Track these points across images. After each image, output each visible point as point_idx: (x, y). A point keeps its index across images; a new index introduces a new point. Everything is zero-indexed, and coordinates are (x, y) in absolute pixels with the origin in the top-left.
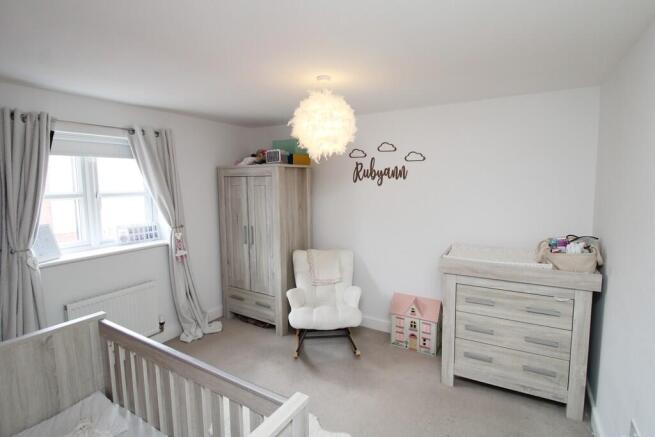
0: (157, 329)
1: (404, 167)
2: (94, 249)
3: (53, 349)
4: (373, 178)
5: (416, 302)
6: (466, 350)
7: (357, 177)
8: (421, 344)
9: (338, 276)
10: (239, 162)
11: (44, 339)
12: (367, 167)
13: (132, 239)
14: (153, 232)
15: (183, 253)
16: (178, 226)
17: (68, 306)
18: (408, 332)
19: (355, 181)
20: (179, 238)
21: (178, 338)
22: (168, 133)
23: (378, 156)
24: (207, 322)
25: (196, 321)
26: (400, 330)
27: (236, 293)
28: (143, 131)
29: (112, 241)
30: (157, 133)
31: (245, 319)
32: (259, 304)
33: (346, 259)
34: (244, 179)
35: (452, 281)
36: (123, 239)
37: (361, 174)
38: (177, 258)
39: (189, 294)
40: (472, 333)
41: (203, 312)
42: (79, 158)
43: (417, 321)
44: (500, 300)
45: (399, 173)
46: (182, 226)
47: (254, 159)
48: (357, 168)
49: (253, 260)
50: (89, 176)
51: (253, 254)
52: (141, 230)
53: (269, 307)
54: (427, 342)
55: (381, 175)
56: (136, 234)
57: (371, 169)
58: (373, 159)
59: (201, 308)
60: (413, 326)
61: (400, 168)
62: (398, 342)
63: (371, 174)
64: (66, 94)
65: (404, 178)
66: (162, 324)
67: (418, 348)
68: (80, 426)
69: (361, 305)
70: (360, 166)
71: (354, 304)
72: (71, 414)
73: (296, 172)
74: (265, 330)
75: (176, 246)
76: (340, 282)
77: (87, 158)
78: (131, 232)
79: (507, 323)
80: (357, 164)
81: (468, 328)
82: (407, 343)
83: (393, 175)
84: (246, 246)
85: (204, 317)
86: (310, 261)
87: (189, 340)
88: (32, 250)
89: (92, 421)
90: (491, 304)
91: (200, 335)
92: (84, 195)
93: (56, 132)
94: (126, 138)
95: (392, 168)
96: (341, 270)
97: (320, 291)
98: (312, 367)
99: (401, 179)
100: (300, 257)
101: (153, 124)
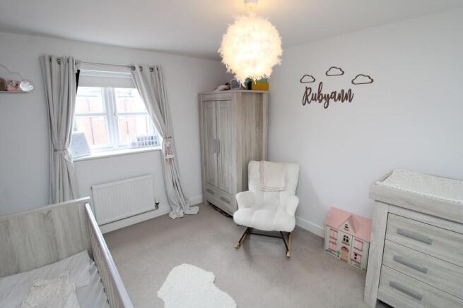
0: (153, 207)
1: (350, 90)
2: (114, 150)
3: (52, 220)
4: (320, 101)
5: (351, 218)
6: (393, 280)
7: (306, 100)
8: (353, 258)
9: (284, 186)
10: (215, 89)
11: (46, 213)
12: (315, 91)
13: (139, 145)
14: (154, 140)
15: (172, 156)
16: (168, 137)
17: (94, 187)
18: (340, 244)
19: (304, 104)
20: (168, 146)
21: (168, 214)
22: (159, 68)
23: (326, 80)
24: (188, 205)
25: (180, 204)
26: (333, 241)
27: (210, 188)
28: (141, 67)
29: (127, 146)
30: (152, 69)
31: (215, 208)
32: (222, 199)
33: (292, 171)
34: (214, 103)
35: (384, 210)
36: (134, 144)
37: (310, 98)
38: (167, 159)
39: (175, 185)
40: (402, 265)
41: (185, 199)
42: (103, 88)
43: (350, 237)
44: (440, 239)
45: (346, 96)
46: (171, 137)
47: (226, 87)
48: (306, 92)
49: (220, 165)
50: (110, 101)
51: (220, 161)
52: (146, 138)
53: (229, 202)
54: (358, 257)
55: (327, 98)
56: (142, 141)
57: (319, 92)
58: (321, 83)
59: (184, 197)
60: (346, 240)
61: (346, 91)
62: (330, 251)
63: (319, 97)
64: (74, 41)
65: (350, 101)
66: (157, 204)
67: (349, 260)
68: (62, 275)
69: (297, 213)
70: (309, 91)
71: (292, 212)
72: (63, 264)
73: (254, 96)
74: (227, 218)
75: (166, 151)
76: (284, 191)
77: (108, 89)
78: (139, 140)
79: (444, 265)
80: (307, 89)
81: (396, 259)
82: (338, 252)
83: (339, 98)
84: (215, 154)
85: (186, 203)
86: (261, 171)
87: (174, 217)
88: (69, 150)
89: (69, 273)
90: (428, 242)
91: (182, 215)
92: (107, 114)
93: (81, 70)
94: (129, 73)
95: (339, 92)
96: (286, 181)
97: (267, 196)
98: (250, 257)
99: (346, 102)
100: (254, 167)
101: (148, 61)
